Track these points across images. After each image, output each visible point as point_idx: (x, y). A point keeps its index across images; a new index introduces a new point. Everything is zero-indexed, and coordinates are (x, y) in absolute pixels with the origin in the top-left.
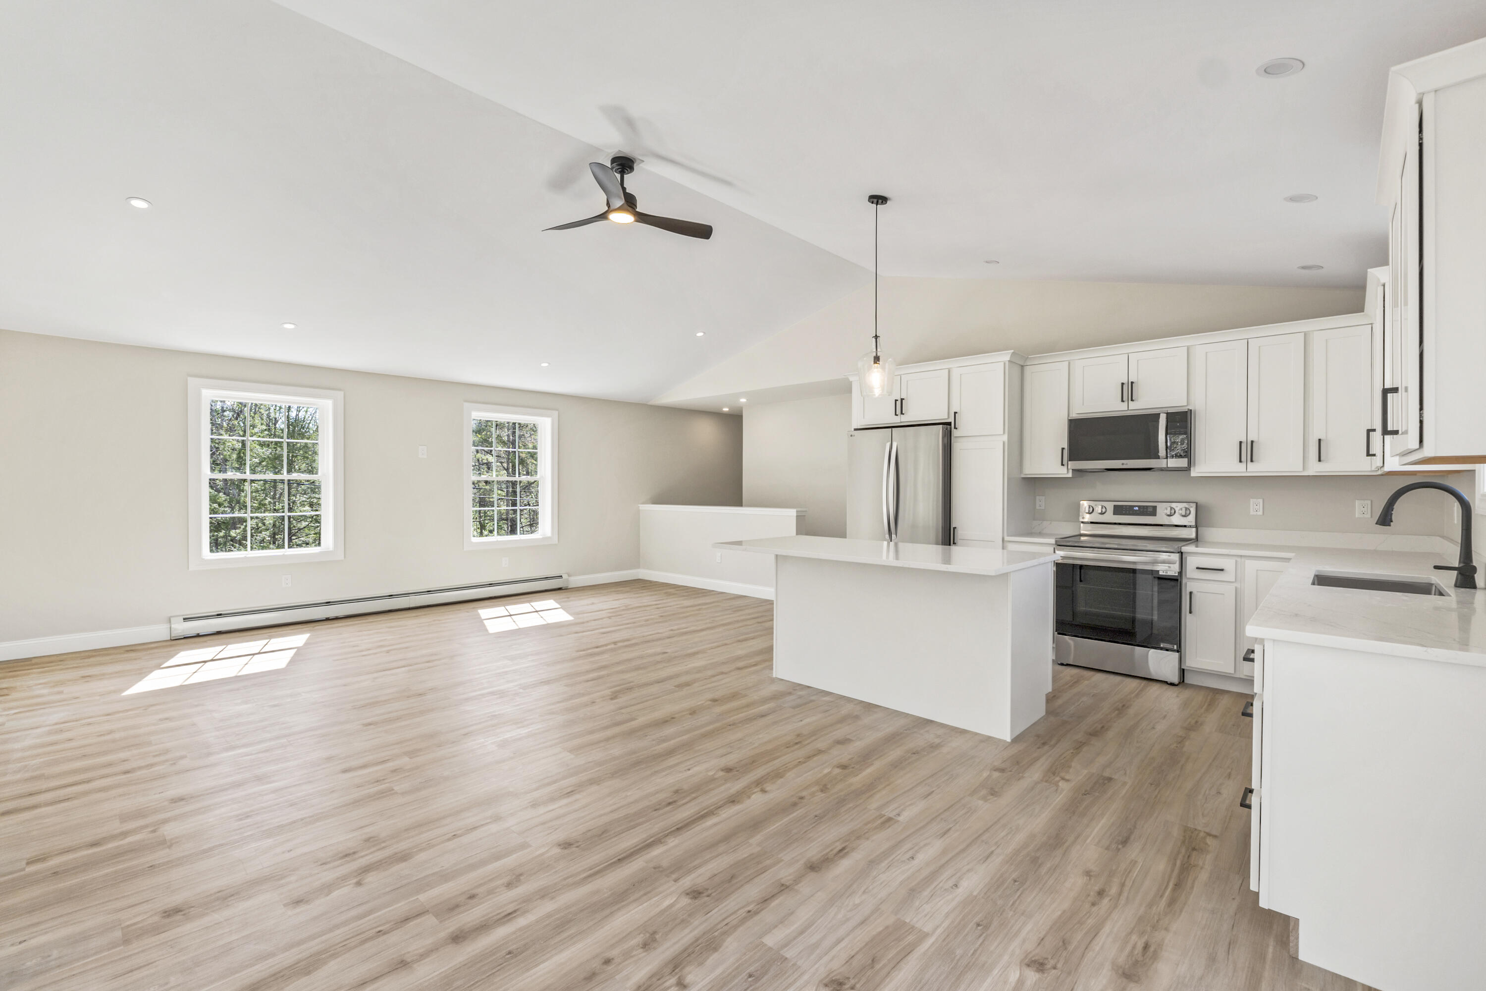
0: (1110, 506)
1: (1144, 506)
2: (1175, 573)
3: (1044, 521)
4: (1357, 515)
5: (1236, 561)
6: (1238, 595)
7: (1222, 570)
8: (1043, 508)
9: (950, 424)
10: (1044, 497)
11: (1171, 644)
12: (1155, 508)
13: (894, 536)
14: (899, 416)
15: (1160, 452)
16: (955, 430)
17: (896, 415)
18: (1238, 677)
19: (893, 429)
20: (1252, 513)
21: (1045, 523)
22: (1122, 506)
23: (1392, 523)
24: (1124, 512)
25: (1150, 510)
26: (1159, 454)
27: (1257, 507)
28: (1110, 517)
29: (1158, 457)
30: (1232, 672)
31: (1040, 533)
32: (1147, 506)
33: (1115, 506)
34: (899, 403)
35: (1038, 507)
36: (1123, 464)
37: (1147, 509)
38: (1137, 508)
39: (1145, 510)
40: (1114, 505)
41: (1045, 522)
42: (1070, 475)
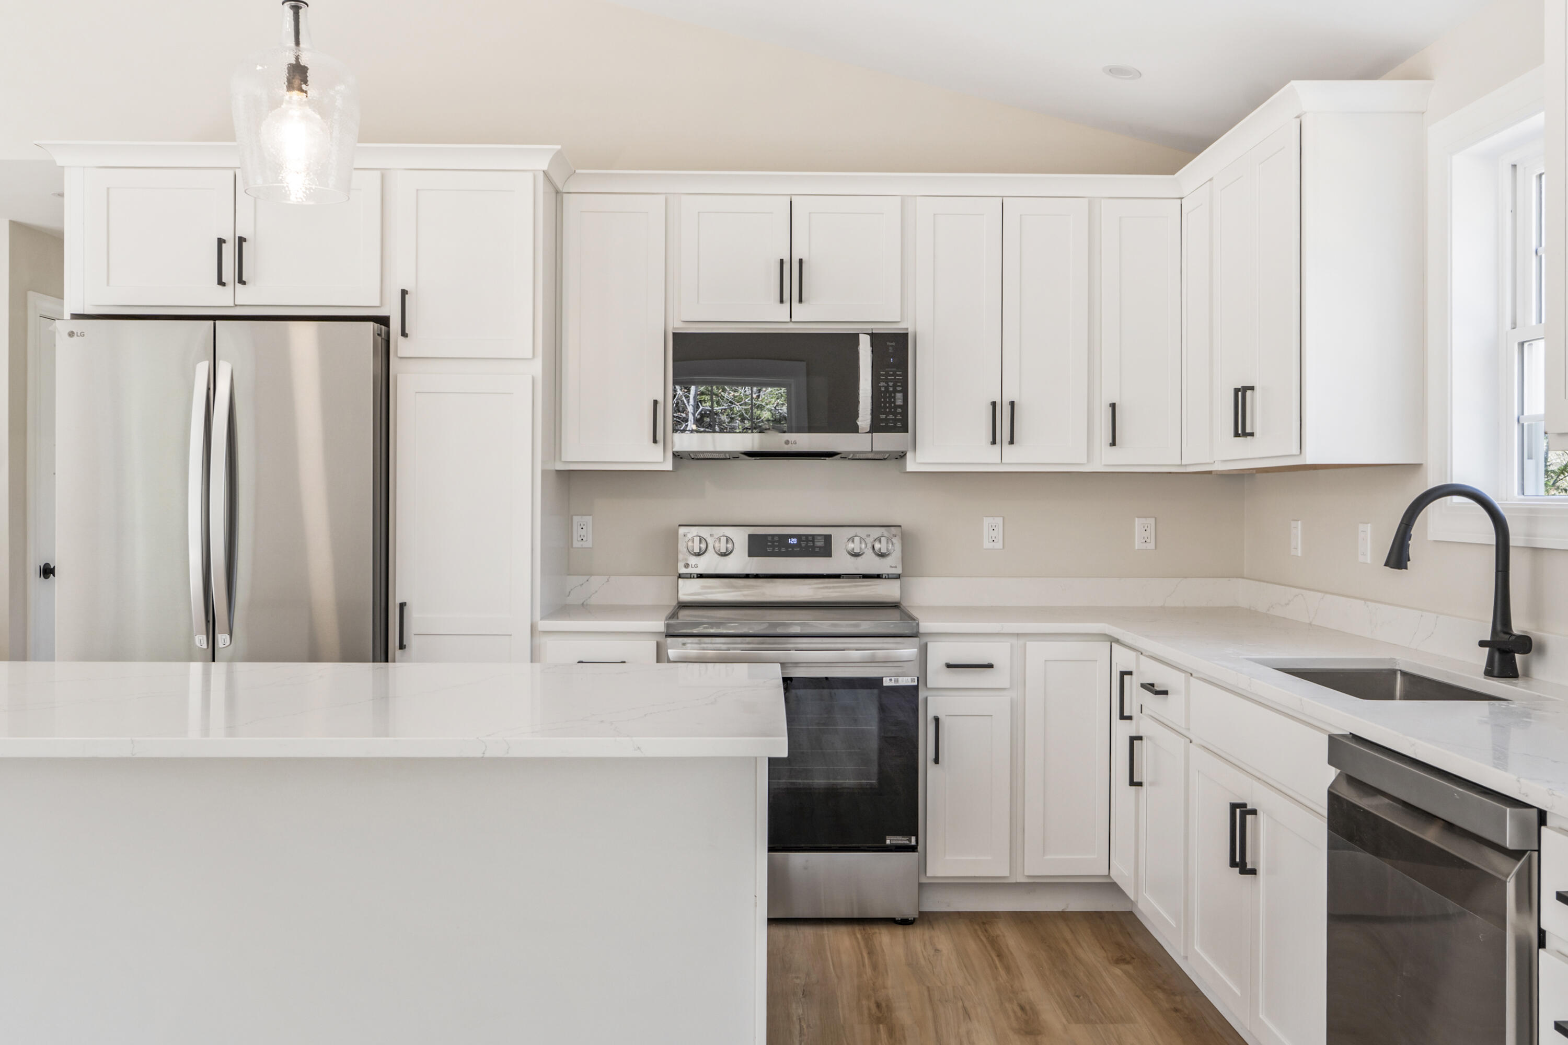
0: (740, 538)
1: (807, 536)
2: (913, 680)
3: (591, 575)
4: (1138, 544)
5: (1012, 646)
6: (1017, 714)
7: (990, 666)
8: (588, 544)
9: (384, 321)
10: (589, 519)
11: (903, 835)
12: (828, 538)
13: (222, 639)
14: (229, 289)
15: (860, 418)
16: (401, 339)
17: (221, 283)
18: (1014, 881)
19: (217, 322)
20: (987, 544)
21: (596, 581)
22: (765, 536)
23: (1408, 562)
24: (769, 550)
25: (820, 543)
26: (859, 423)
27: (994, 534)
28: (740, 561)
29: (855, 429)
30: (1007, 874)
31: (583, 604)
32: (813, 536)
33: (751, 537)
34: (229, 251)
35: (577, 544)
36: (787, 442)
37: (813, 541)
38: (794, 541)
39: (811, 544)
40: (749, 535)
41: (593, 577)
42: (668, 466)
